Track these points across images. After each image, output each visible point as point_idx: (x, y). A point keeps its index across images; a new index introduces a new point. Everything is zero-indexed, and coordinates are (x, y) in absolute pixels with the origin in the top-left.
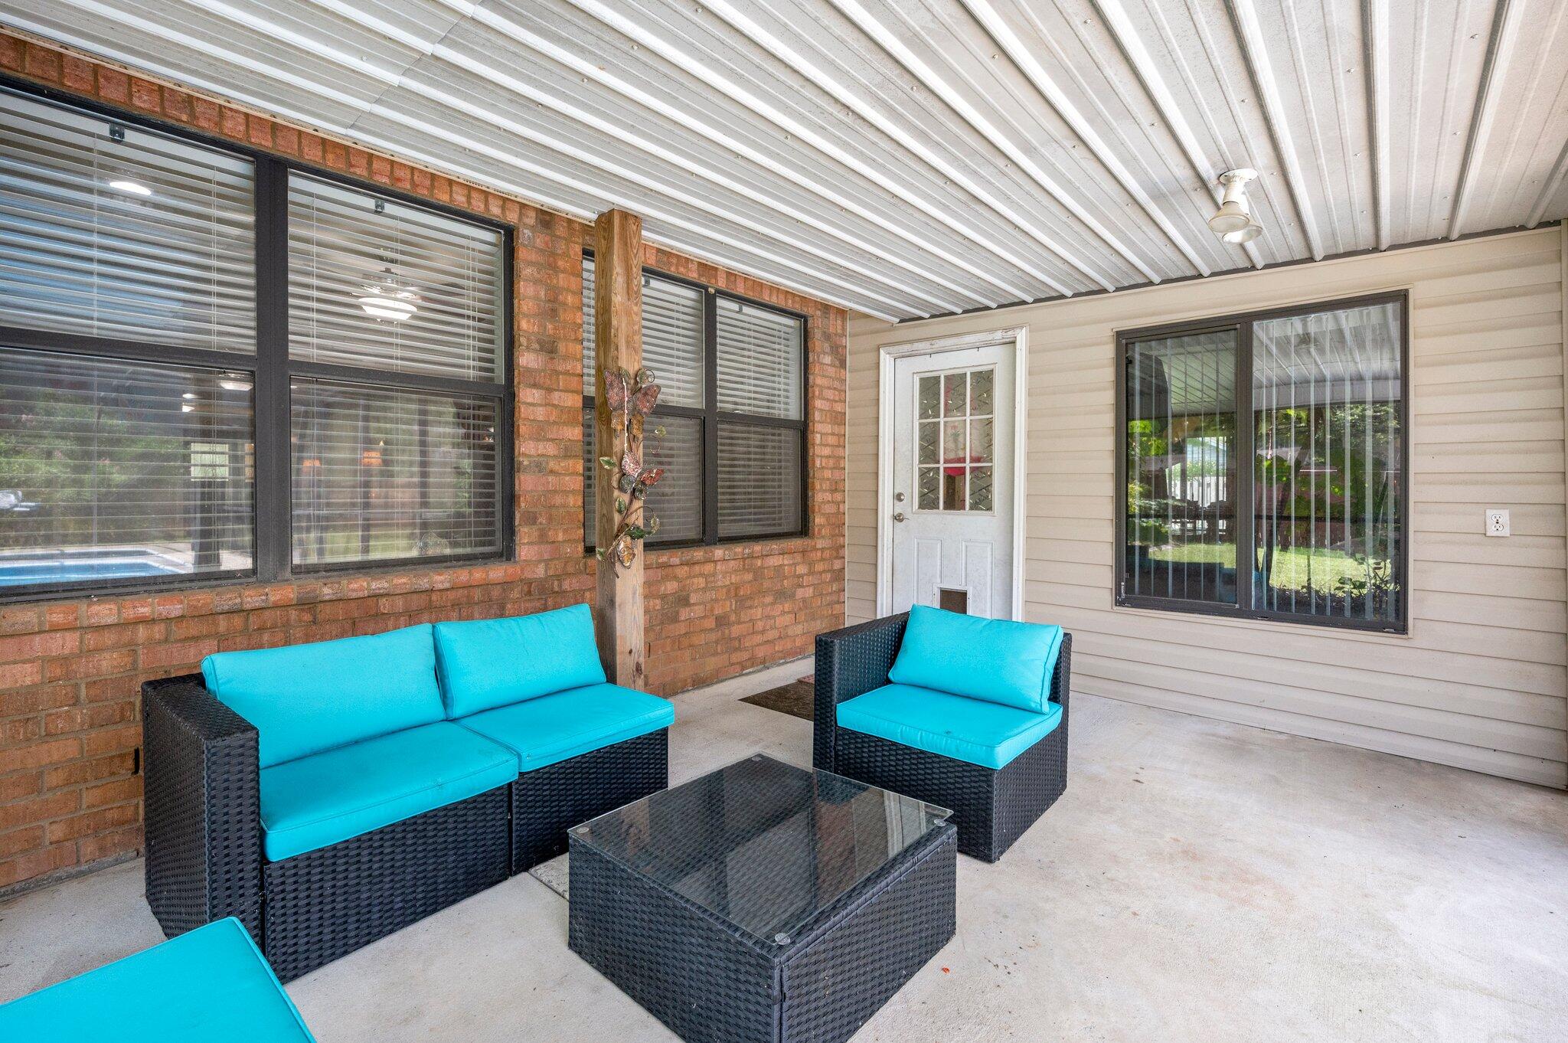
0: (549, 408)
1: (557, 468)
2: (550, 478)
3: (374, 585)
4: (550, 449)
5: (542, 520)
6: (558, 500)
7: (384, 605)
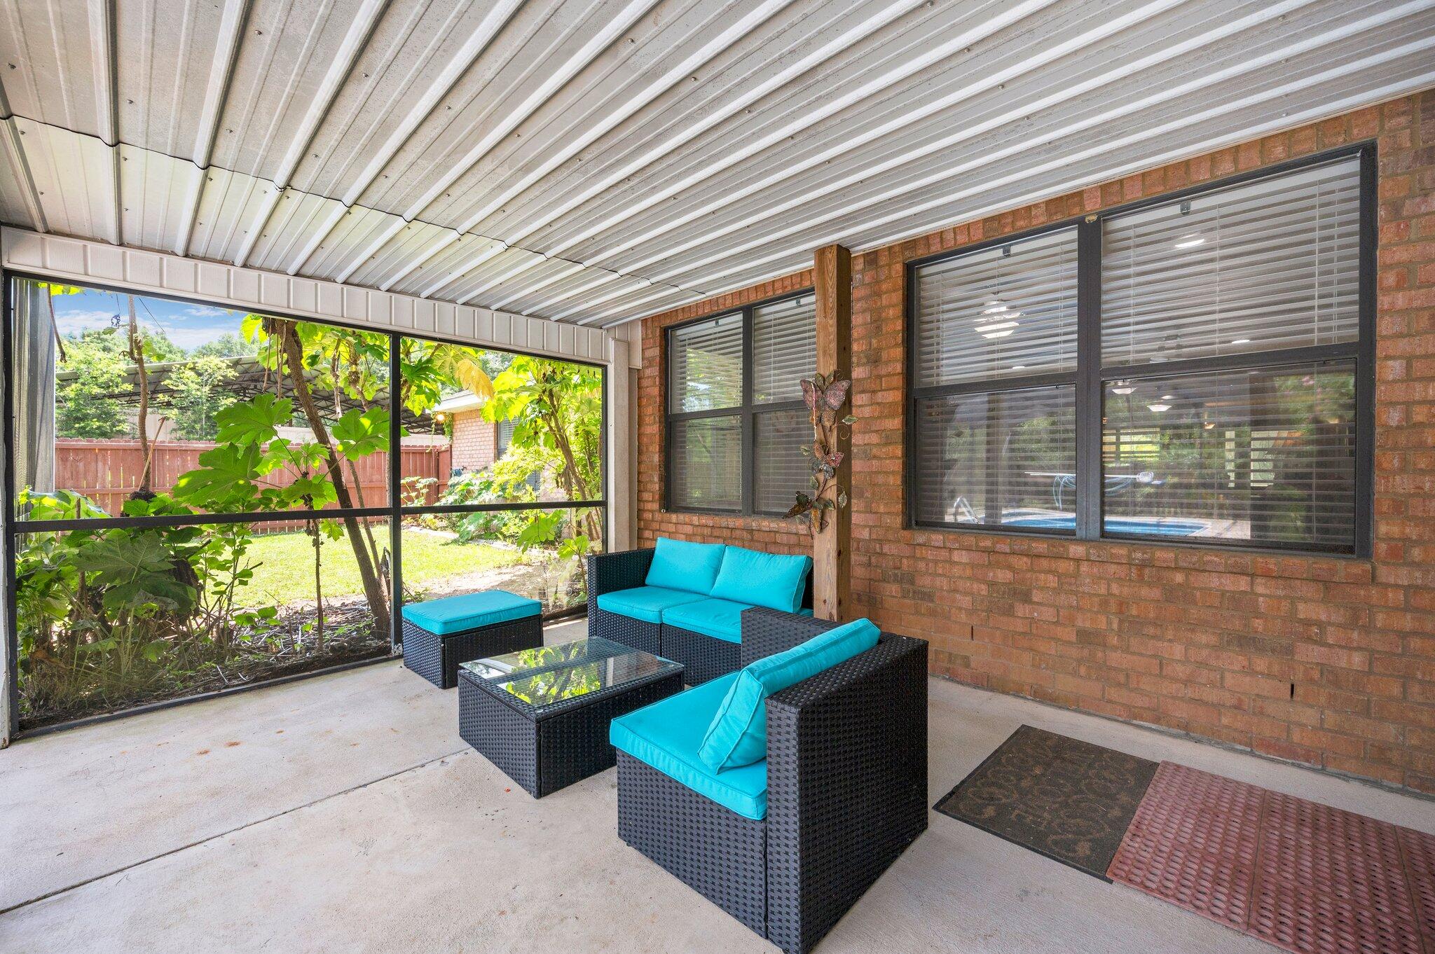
0: (874, 407)
1: (878, 453)
2: (874, 462)
3: (772, 525)
4: (874, 439)
5: (868, 495)
6: (880, 479)
7: (779, 538)
